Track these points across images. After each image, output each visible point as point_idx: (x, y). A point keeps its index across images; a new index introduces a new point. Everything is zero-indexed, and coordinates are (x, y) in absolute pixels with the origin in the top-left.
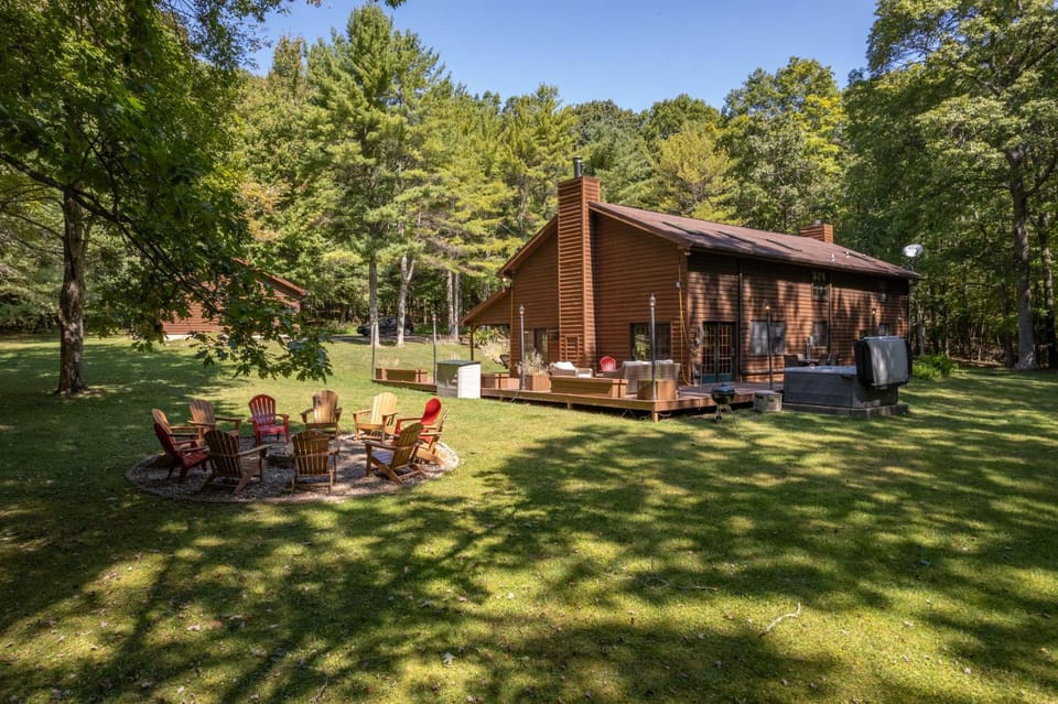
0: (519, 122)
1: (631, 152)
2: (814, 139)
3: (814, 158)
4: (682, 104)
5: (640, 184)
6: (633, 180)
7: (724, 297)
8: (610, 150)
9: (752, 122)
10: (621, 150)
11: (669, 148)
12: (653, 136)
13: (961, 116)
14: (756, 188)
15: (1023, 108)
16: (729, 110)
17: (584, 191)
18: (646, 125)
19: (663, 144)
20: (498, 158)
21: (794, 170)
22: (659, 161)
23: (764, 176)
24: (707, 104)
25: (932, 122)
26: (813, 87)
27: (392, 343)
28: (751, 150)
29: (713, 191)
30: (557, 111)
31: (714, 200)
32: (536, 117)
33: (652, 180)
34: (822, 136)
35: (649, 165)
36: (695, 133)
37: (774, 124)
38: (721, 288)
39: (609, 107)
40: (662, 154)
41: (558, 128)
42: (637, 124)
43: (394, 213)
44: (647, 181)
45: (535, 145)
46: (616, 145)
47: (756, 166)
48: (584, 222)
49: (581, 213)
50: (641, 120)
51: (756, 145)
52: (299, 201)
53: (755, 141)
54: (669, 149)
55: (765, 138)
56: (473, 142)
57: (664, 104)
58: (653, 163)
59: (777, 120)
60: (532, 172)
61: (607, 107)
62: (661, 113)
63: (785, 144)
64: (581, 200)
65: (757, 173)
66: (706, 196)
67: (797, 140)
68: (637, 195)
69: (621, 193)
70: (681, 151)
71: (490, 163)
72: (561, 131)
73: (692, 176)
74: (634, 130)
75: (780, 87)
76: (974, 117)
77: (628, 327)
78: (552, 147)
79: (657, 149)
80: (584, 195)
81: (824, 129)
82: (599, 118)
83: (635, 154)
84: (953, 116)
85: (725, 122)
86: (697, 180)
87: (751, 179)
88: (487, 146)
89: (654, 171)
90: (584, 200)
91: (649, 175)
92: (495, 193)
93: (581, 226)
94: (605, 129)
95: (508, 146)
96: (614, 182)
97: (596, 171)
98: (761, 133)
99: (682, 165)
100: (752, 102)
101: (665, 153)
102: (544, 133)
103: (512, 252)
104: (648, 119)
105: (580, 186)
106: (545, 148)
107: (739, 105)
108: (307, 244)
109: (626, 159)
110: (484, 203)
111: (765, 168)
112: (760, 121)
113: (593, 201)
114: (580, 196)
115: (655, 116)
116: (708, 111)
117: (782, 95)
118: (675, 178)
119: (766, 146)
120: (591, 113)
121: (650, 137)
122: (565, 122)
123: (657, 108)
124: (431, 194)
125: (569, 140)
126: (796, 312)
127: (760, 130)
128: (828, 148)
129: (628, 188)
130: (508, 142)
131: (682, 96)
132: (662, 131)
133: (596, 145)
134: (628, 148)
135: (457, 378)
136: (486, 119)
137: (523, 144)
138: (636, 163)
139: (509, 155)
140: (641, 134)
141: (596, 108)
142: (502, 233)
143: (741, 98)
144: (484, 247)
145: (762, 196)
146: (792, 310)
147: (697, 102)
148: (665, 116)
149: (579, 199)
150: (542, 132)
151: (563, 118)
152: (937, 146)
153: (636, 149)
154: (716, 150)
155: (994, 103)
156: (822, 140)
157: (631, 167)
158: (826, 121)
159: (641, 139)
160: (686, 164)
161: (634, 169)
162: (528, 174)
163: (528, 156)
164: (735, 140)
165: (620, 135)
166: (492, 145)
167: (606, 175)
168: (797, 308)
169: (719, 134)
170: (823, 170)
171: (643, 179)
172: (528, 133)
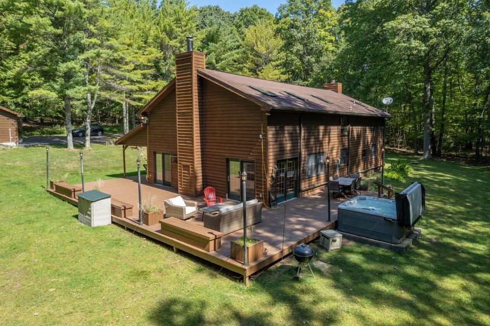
0: (165, 13)
1: (229, 34)
2: (323, 33)
3: (322, 43)
4: (255, 10)
5: (234, 52)
6: (229, 49)
7: (288, 139)
8: (217, 32)
9: (292, 22)
10: (223, 33)
11: (249, 32)
12: (240, 26)
13: (408, 25)
14: (293, 57)
15: (438, 23)
16: (279, 15)
17: (194, 62)
18: (236, 20)
19: (246, 31)
20: (152, 33)
21: (312, 48)
22: (243, 40)
23: (298, 50)
24: (267, 11)
25: (392, 27)
26: (322, 5)
27: (82, 146)
28: (292, 36)
29: (273, 59)
30: (187, 8)
31: (274, 63)
32: (175, 11)
33: (240, 50)
34: (326, 31)
35: (238, 42)
36: (264, 26)
37: (304, 23)
38: (286, 132)
39: (217, 9)
40: (245, 36)
41: (187, 18)
42: (232, 19)
43: (77, 67)
44: (237, 51)
45: (174, 27)
46: (221, 30)
47: (294, 45)
48: (194, 85)
49: (191, 77)
50: (234, 18)
51: (295, 34)
52: (22, 55)
53: (294, 32)
54: (250, 34)
55: (299, 31)
56: (137, 23)
57: (246, 10)
58: (240, 41)
59: (305, 22)
60: (172, 43)
61: (216, 10)
62: (244, 14)
63: (309, 34)
64: (191, 68)
65: (295, 49)
66: (270, 61)
67: (315, 33)
68: (232, 58)
69: (223, 56)
70: (256, 35)
71: (147, 37)
72: (189, 20)
73: (262, 49)
74: (230, 22)
75: (305, 4)
76: (414, 26)
77: (225, 161)
78: (184, 29)
79: (243, 33)
80: (194, 65)
81: (327, 27)
82: (212, 14)
83: (230, 35)
84: (404, 25)
85: (277, 21)
86: (265, 52)
87: (292, 52)
88: (145, 27)
89: (241, 45)
90: (194, 68)
91: (238, 47)
92: (150, 54)
93: (191, 87)
94: (214, 21)
95: (158, 27)
96: (219, 50)
97: (210, 43)
98: (297, 28)
99: (257, 43)
100: (291, 10)
101: (247, 36)
102: (179, 20)
103: (160, 89)
104: (238, 17)
105: (191, 58)
106: (180, 29)
107: (285, 13)
108: (29, 81)
109: (226, 37)
110: (143, 60)
111: (299, 47)
112: (296, 21)
113: (200, 70)
114: (191, 65)
115: (241, 15)
116: (268, 14)
117: (306, 9)
118: (252, 50)
119: (299, 35)
120: (208, 11)
121: (238, 27)
122: (191, 15)
123: (242, 11)
124: (102, 55)
125: (194, 25)
126: (329, 143)
127: (296, 26)
128: (329, 38)
129: (226, 54)
130: (158, 24)
131: (255, 6)
132: (245, 24)
133: (209, 29)
134: (227, 32)
135: (90, 211)
136: (145, 10)
137: (167, 26)
138: (231, 40)
139: (158, 32)
140: (234, 24)
141: (210, 9)
142: (155, 77)
143: (286, 9)
144: (142, 86)
145: (297, 62)
146: (327, 141)
147: (262, 9)
148: (246, 16)
149: (190, 67)
150: (178, 20)
151: (190, 12)
152: (395, 41)
153: (231, 33)
154: (275, 36)
155: (424, 19)
156: (327, 33)
157: (228, 42)
158: (328, 23)
159: (234, 27)
160: (259, 43)
161: (230, 43)
162: (170, 44)
163: (170, 34)
164: (283, 31)
165: (222, 24)
166: (148, 26)
167: (215, 46)
168: (329, 140)
169: (275, 27)
170: (327, 50)
171: (235, 49)
172: (169, 20)
